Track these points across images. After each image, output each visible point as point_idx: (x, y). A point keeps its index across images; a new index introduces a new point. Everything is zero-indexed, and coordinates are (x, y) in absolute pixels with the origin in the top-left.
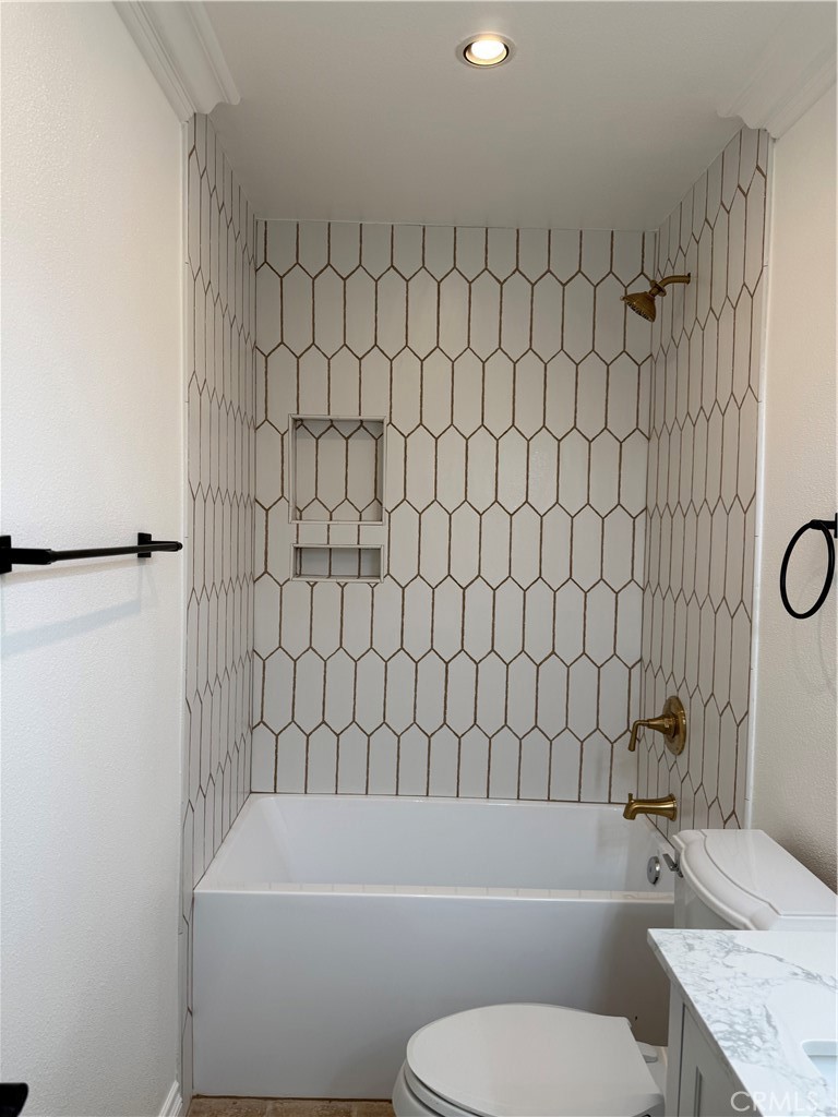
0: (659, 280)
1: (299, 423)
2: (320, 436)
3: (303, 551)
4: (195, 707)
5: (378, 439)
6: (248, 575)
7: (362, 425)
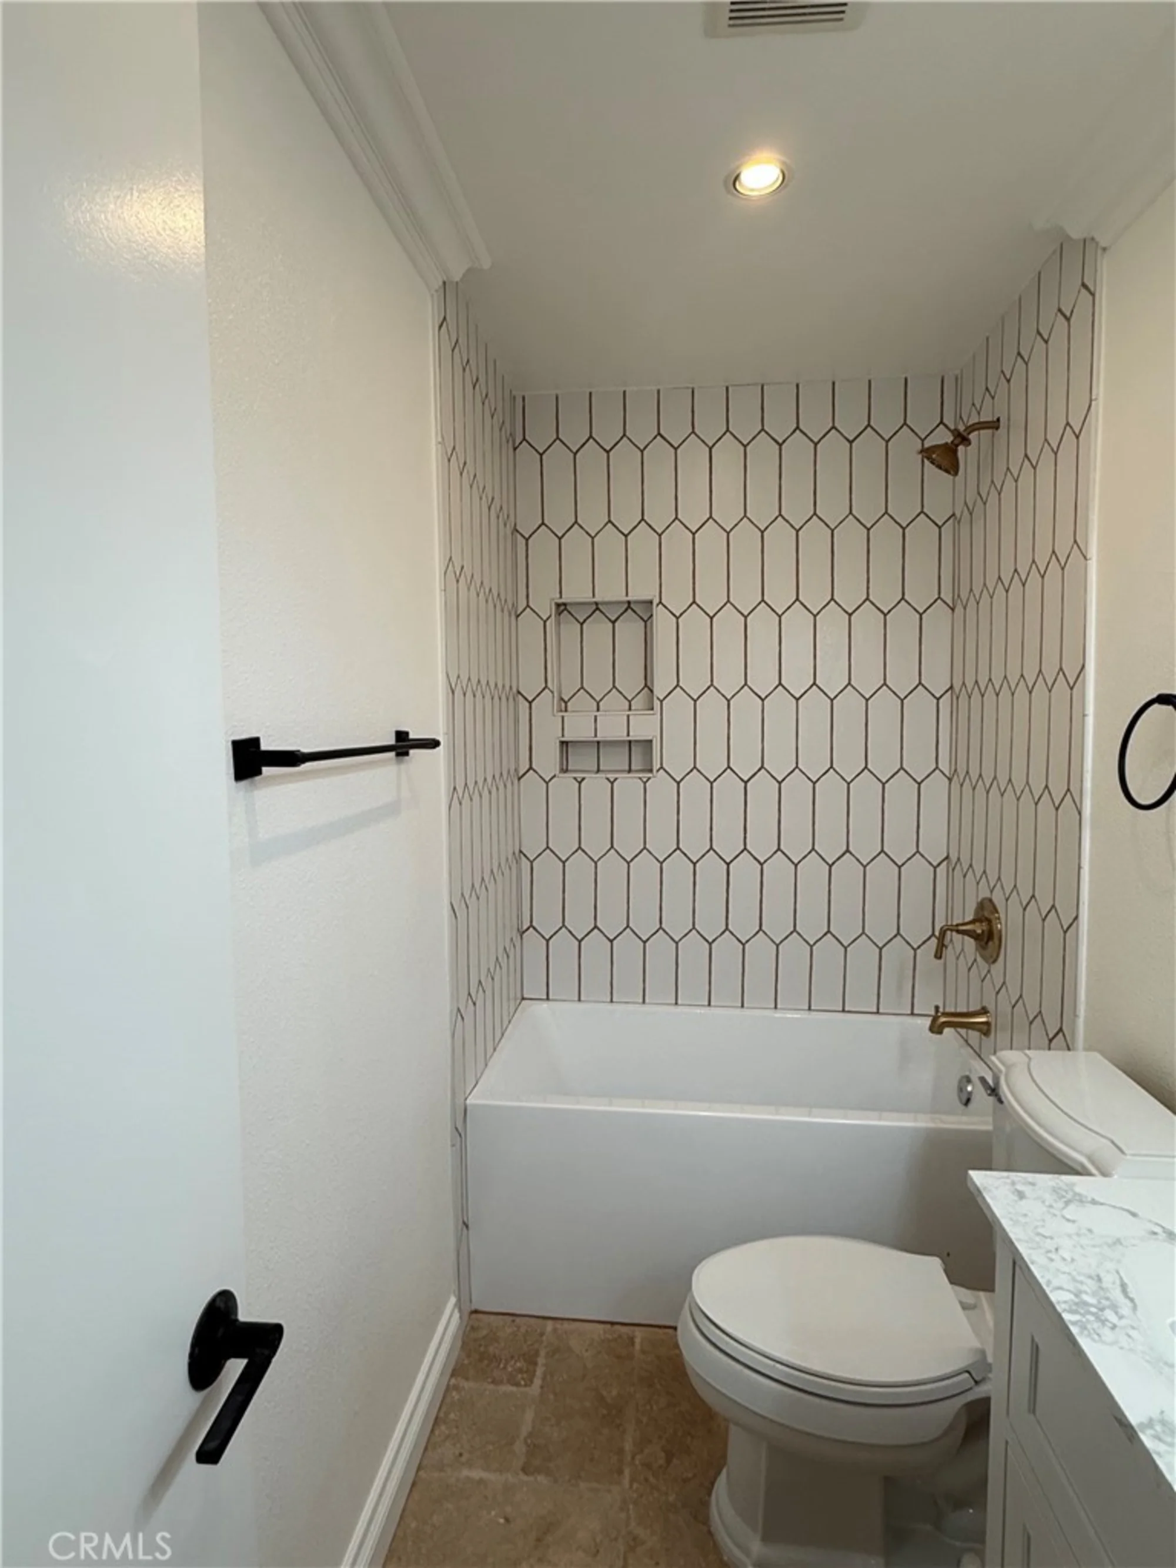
0: (961, 428)
1: (562, 608)
2: (585, 621)
3: (569, 744)
4: (461, 913)
5: (647, 621)
6: (512, 771)
7: (629, 607)
